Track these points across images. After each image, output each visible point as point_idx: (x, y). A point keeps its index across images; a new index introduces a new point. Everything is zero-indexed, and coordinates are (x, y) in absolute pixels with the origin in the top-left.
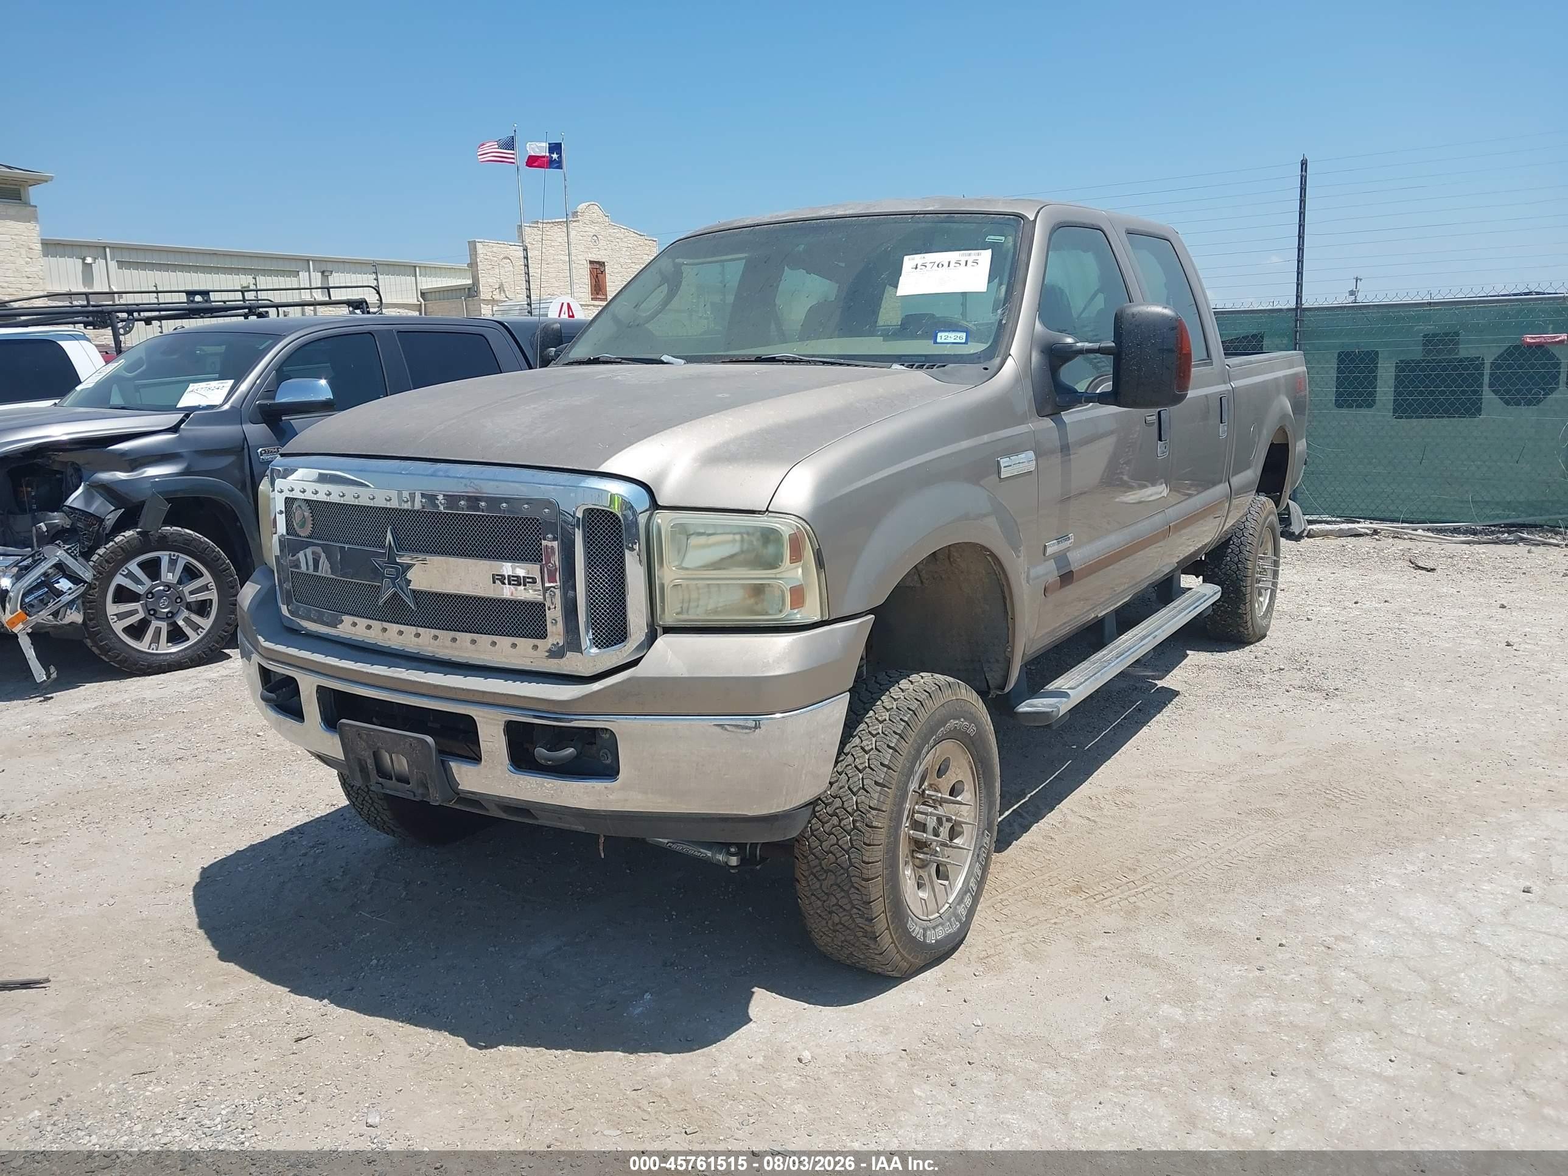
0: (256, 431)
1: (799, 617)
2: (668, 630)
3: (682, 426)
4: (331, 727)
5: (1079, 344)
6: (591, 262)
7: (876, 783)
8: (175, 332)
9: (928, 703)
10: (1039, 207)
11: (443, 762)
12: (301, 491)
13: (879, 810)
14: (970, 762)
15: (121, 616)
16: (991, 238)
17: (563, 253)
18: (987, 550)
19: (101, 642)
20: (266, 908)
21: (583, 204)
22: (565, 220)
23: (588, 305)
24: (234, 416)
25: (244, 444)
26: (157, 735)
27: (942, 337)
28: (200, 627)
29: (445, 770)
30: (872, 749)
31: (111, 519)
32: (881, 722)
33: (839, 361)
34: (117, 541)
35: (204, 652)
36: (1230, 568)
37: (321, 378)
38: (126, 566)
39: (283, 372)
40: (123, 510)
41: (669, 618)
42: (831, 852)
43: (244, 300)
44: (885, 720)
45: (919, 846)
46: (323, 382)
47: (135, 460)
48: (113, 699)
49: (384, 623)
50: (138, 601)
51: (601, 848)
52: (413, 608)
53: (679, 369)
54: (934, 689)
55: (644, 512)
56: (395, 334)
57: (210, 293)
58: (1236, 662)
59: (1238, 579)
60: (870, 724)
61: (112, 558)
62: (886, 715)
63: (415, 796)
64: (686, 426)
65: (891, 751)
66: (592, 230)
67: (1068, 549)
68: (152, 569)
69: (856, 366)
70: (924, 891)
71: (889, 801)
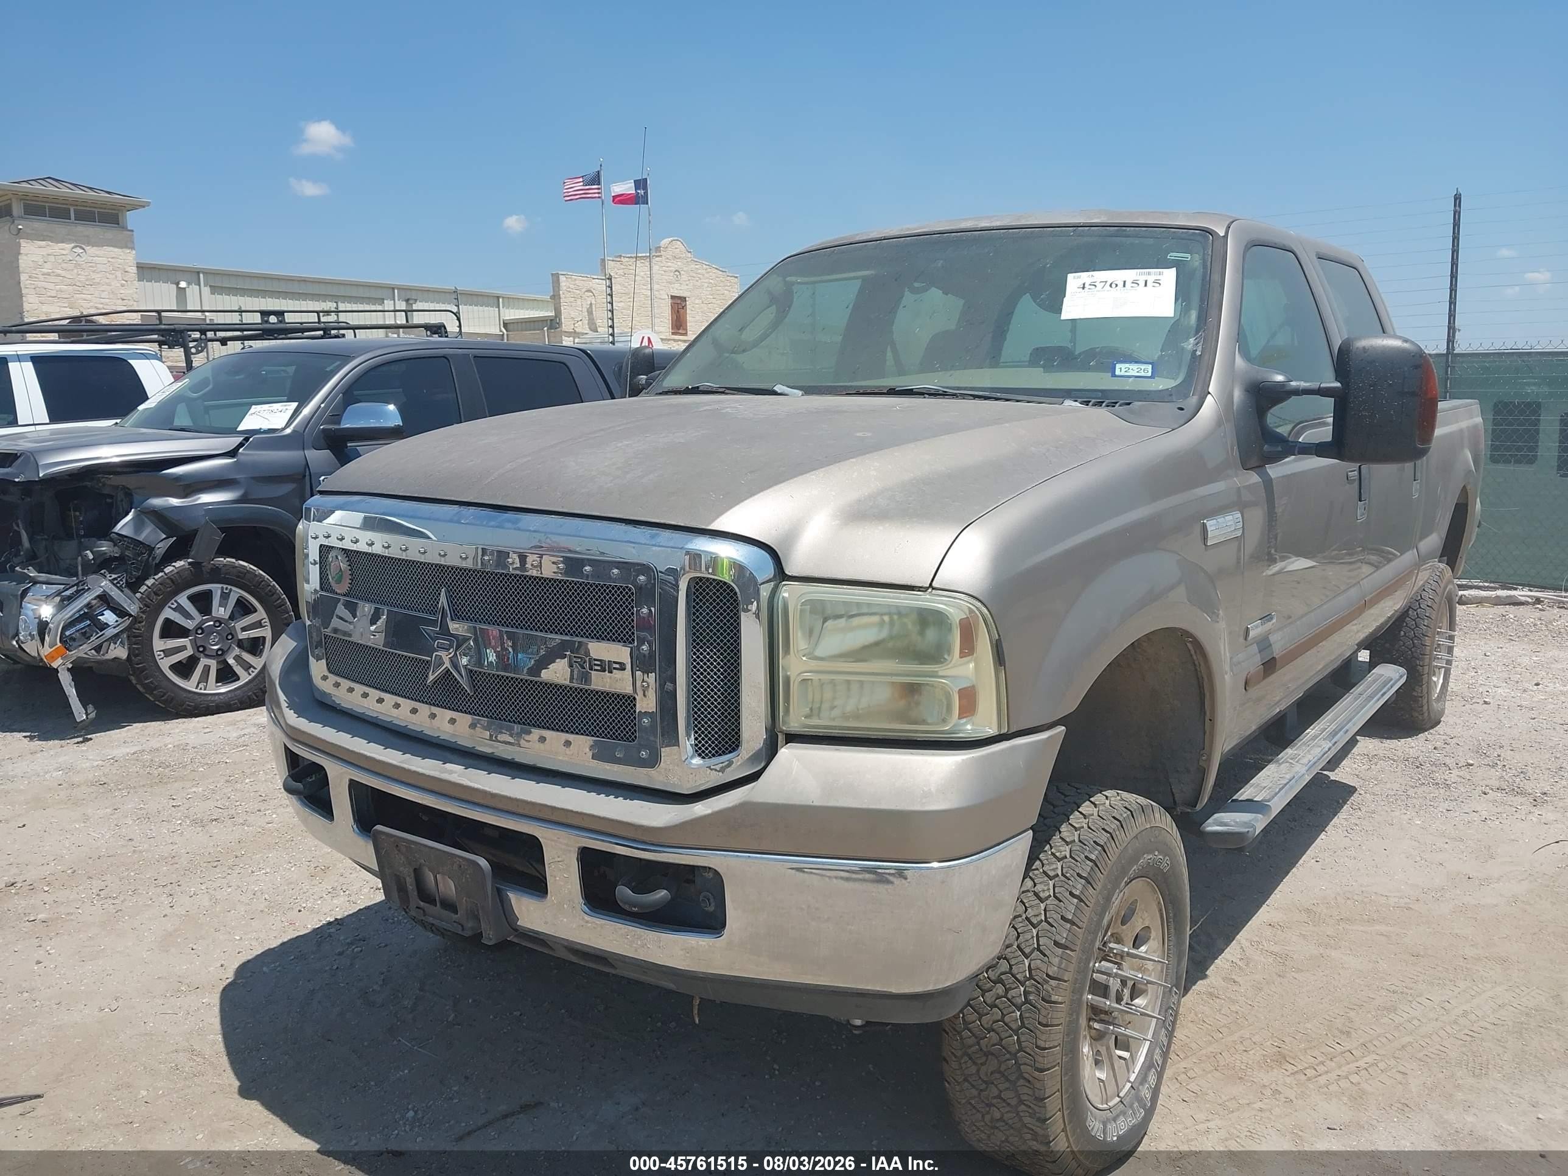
0: (318, 457)
1: (969, 729)
2: (792, 738)
3: (816, 472)
4: (364, 830)
5: (1293, 383)
6: (673, 297)
7: (1056, 943)
8: (243, 351)
9: (1119, 835)
10: (1228, 222)
11: (499, 891)
12: (338, 539)
13: (1059, 980)
14: (1159, 903)
15: (168, 653)
16: (1173, 256)
17: (645, 287)
18: (1191, 635)
19: (146, 679)
20: (290, 1025)
21: (667, 240)
22: (648, 254)
23: (669, 340)
24: (296, 440)
25: (305, 468)
26: (194, 789)
27: (1121, 369)
28: (251, 666)
29: (502, 901)
30: (1050, 896)
31: (162, 548)
32: (1059, 860)
33: (994, 395)
34: (167, 572)
35: (255, 694)
36: (1404, 644)
37: (389, 403)
38: (175, 598)
39: (351, 394)
40: (175, 538)
41: (794, 722)
42: (993, 1030)
43: (319, 322)
44: (1066, 857)
45: (1096, 1012)
46: (391, 407)
47: (188, 486)
48: (154, 743)
49: (433, 707)
50: (187, 637)
51: (696, 1011)
52: (469, 691)
53: (794, 401)
54: (1125, 815)
55: (767, 582)
56: (472, 359)
57: (285, 314)
58: (1413, 753)
59: (1414, 657)
60: (1045, 862)
61: (160, 590)
62: (1066, 851)
63: (463, 930)
64: (820, 473)
65: (1076, 901)
66: (674, 265)
67: (1269, 632)
68: (203, 602)
69: (1018, 401)
70: (1101, 1069)
71: (1072, 968)
